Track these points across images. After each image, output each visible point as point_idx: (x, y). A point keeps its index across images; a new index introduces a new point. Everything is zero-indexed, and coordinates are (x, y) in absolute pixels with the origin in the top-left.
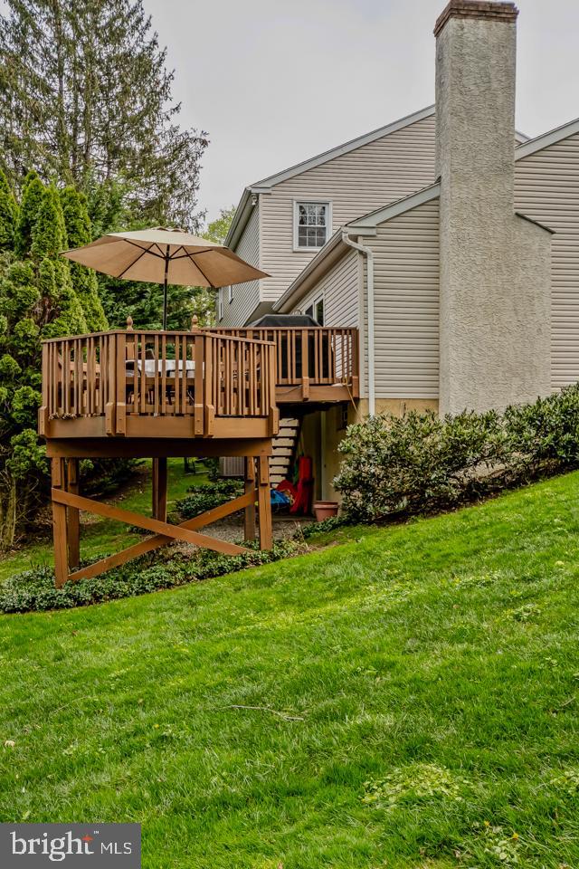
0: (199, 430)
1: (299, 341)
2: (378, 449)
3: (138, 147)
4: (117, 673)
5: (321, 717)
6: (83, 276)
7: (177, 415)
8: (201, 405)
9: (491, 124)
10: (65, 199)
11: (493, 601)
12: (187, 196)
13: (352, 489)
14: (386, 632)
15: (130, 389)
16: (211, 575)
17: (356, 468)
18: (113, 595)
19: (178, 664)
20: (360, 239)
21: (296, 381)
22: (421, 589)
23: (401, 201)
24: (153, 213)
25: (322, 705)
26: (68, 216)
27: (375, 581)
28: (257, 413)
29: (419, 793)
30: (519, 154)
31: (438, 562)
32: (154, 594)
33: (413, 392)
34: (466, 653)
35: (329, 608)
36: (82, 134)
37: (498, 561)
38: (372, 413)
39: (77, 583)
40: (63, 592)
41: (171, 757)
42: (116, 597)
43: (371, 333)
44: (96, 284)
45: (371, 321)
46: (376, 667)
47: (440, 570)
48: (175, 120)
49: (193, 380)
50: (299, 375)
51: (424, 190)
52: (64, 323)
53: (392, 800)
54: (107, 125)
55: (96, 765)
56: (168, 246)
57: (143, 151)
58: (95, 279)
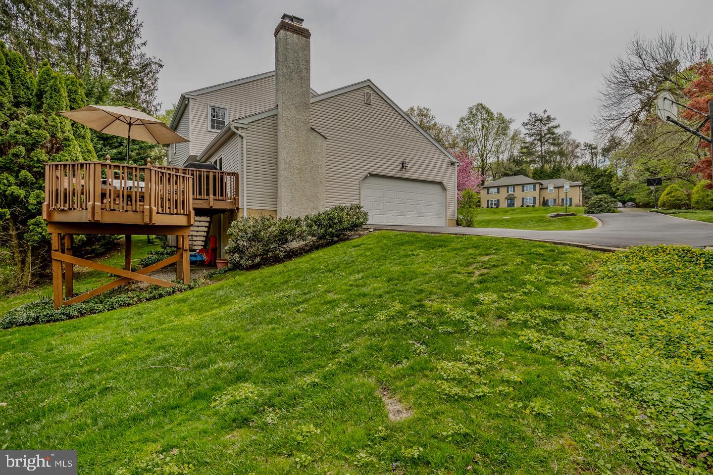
0: (147, 220)
1: (208, 177)
2: (246, 233)
3: (121, 61)
4: (86, 355)
5: (198, 367)
6: (81, 129)
7: (133, 211)
8: (148, 207)
9: (300, 84)
10: (68, 82)
11: (289, 303)
12: (150, 93)
13: (234, 253)
14: (239, 322)
15: (103, 196)
16: (154, 298)
17: (236, 243)
18: (93, 311)
19: (125, 347)
20: (240, 129)
21: (206, 197)
22: (259, 300)
23: (259, 113)
24: (129, 99)
25: (199, 361)
26: (70, 92)
27: (239, 297)
28: (182, 212)
29: (238, 398)
30: (312, 100)
31: (270, 287)
32: (119, 310)
33: (264, 206)
34: (273, 329)
35: (213, 312)
36: (84, 46)
37: (295, 286)
38: (245, 215)
39: (70, 306)
40: (59, 312)
41: (110, 398)
42: (95, 313)
43: (245, 176)
44: (90, 135)
45: (245, 171)
46: (230, 339)
47: (270, 291)
48: (144, 49)
49: (143, 193)
50: (208, 194)
51: (271, 110)
52: (66, 155)
53: (224, 403)
54: (101, 43)
55: (61, 409)
56: (131, 118)
57: (123, 63)
58: (88, 131)
